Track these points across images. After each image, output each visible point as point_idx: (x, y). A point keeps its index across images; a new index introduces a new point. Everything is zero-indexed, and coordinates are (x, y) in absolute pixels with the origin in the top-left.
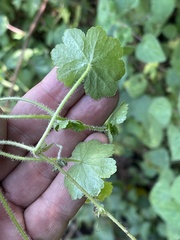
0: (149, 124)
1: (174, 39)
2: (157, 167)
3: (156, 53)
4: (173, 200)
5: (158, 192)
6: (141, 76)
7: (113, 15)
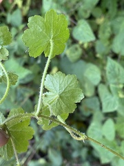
0: (84, 82)
1: (100, 17)
2: (91, 110)
3: (88, 34)
4: (104, 137)
5: (93, 130)
6: (77, 46)
7: (54, 5)
